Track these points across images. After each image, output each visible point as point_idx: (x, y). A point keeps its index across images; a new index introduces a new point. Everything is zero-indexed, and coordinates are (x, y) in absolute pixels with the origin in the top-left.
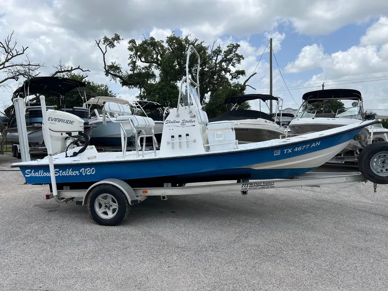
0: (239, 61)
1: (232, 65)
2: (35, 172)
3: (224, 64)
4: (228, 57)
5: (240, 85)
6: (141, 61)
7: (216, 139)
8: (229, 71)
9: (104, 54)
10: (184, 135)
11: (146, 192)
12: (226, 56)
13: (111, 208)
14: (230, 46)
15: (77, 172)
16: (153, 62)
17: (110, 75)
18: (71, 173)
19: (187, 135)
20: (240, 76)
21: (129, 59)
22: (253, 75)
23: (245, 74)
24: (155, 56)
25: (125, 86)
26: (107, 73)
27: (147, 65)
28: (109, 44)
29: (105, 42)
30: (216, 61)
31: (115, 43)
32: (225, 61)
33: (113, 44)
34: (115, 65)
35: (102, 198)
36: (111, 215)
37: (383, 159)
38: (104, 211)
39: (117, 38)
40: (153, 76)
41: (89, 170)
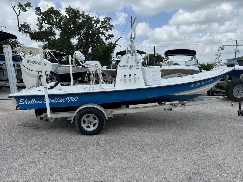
0: (111, 28)
1: (106, 31)
2: (28, 101)
3: (101, 29)
4: (104, 25)
5: (113, 44)
6: (45, 23)
7: (152, 77)
8: (104, 34)
9: (18, 16)
10: (132, 75)
11: (113, 112)
12: (102, 24)
13: (93, 124)
14: (105, 18)
15: (63, 100)
16: (54, 24)
17: (22, 31)
18: (58, 100)
19: (135, 75)
20: (111, 38)
21: (37, 21)
22: (120, 38)
23: (114, 37)
24: (55, 20)
25: (33, 40)
26: (20, 30)
27: (50, 26)
28: (22, 8)
29: (19, 7)
30: (96, 27)
31: (27, 8)
32: (102, 28)
33: (25, 9)
34: (26, 24)
35: (86, 117)
36: (92, 128)
37: (238, 88)
38: (87, 125)
39: (29, 5)
40: (54, 34)
41: (73, 98)
